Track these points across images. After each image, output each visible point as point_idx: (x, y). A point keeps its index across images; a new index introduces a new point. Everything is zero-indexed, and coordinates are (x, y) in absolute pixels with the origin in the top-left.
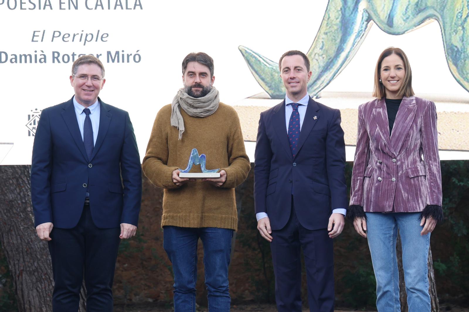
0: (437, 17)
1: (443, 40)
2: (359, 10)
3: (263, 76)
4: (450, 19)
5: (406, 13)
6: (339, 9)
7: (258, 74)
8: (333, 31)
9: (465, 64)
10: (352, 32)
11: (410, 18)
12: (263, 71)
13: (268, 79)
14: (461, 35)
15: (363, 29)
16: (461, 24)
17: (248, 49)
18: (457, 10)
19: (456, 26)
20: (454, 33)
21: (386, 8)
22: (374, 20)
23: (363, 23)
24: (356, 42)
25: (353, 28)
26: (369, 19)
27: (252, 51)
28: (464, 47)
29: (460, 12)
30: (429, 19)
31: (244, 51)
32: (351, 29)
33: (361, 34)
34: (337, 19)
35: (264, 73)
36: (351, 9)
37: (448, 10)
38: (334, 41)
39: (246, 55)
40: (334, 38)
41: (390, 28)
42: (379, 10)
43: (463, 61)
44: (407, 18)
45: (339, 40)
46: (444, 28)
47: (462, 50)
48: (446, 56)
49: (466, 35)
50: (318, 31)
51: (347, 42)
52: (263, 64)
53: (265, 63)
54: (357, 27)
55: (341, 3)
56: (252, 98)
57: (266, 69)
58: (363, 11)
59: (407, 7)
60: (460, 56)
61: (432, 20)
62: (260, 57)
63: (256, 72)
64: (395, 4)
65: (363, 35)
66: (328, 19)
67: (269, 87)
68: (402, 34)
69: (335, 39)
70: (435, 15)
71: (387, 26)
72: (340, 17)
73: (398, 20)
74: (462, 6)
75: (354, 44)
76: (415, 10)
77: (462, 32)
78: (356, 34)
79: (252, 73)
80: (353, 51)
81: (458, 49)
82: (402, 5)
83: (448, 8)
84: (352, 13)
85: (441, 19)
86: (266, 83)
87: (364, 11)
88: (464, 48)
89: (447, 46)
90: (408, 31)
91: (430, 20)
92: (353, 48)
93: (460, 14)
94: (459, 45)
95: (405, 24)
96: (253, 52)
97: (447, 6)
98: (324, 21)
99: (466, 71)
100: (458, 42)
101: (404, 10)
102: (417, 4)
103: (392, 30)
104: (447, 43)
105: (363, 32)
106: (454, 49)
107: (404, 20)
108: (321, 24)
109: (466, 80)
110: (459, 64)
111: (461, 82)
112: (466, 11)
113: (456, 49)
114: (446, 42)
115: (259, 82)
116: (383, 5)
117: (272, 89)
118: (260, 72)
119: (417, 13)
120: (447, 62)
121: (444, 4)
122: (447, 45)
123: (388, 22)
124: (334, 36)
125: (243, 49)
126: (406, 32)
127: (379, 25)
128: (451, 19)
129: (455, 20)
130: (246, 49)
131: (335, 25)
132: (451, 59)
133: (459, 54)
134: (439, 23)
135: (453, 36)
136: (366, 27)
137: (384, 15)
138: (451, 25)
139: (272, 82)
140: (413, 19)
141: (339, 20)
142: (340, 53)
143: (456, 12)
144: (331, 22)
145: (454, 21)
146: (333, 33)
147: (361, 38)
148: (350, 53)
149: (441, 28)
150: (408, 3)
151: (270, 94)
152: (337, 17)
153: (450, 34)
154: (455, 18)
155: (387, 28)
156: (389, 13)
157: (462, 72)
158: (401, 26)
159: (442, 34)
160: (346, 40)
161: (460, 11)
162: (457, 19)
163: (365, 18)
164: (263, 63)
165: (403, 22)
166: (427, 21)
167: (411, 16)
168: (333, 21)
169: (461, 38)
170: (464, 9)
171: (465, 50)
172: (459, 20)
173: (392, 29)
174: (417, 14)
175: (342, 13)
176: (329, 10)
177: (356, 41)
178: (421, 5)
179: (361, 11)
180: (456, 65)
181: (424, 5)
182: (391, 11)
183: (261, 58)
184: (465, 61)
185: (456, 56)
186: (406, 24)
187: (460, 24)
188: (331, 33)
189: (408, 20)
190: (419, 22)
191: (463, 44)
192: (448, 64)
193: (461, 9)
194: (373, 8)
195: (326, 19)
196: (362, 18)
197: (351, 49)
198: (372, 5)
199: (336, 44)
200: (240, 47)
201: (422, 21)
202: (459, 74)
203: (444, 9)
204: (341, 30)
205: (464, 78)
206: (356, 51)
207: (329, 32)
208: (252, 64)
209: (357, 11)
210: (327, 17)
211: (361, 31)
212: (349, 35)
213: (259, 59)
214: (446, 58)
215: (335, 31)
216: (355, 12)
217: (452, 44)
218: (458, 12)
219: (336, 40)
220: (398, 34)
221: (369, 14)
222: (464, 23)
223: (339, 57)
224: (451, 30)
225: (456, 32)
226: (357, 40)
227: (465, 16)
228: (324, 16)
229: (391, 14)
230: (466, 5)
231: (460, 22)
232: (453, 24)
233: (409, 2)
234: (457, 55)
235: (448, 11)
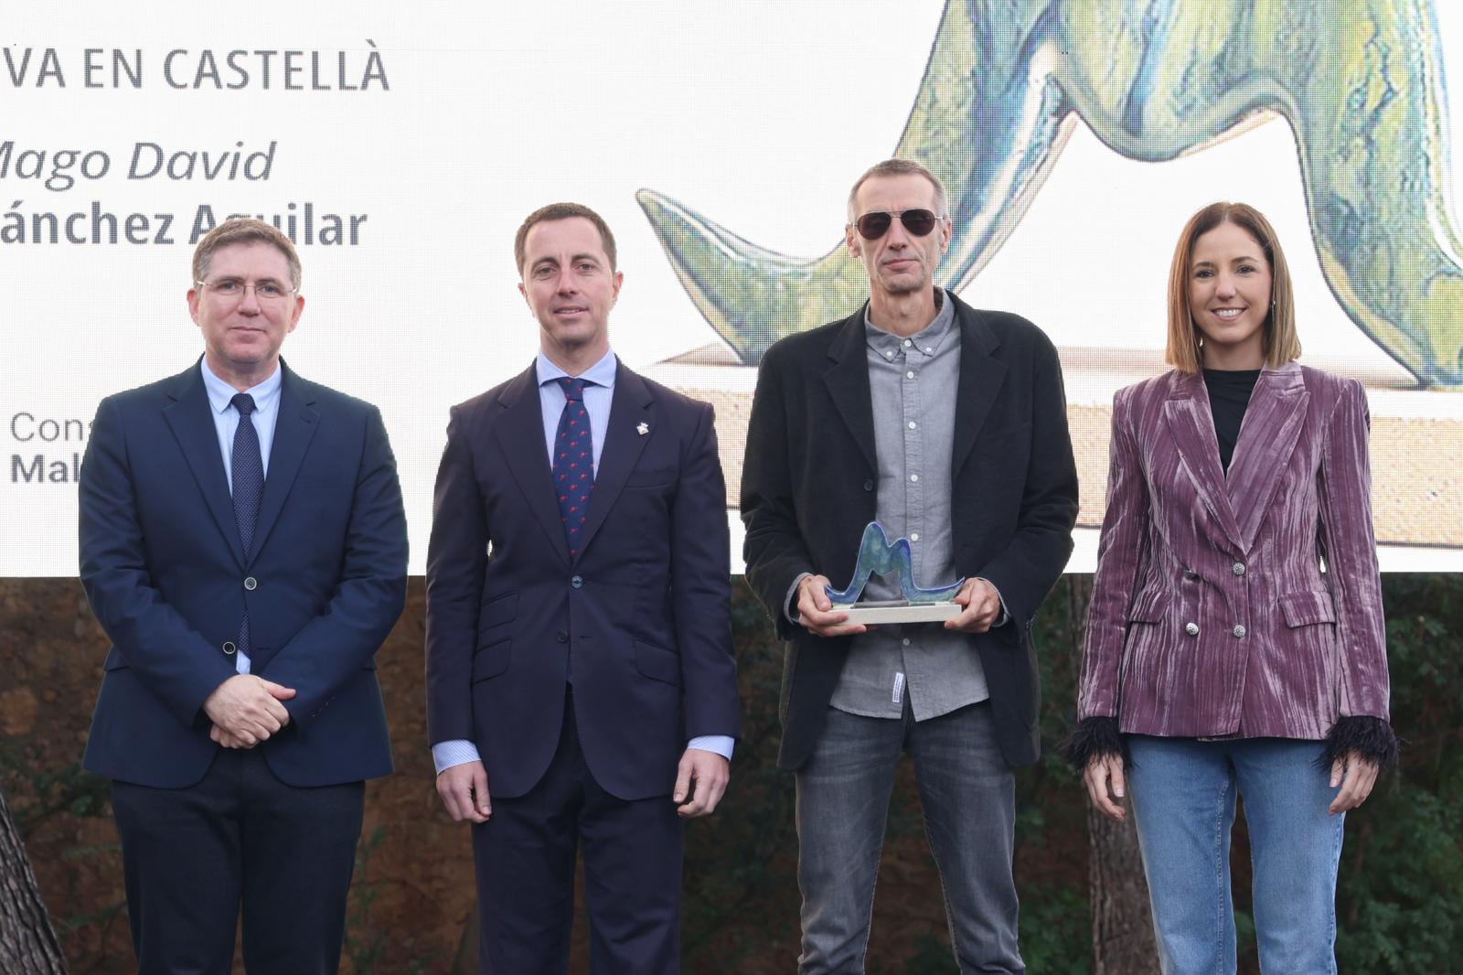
0: (1285, 104)
1: (1304, 180)
2: (1031, 78)
3: (717, 290)
4: (1327, 112)
5: (1184, 90)
6: (968, 74)
7: (699, 284)
8: (947, 145)
9: (1374, 258)
10: (1010, 150)
11: (1197, 105)
12: (717, 272)
13: (733, 301)
14: (1362, 164)
15: (1045, 139)
16: (1363, 130)
17: (668, 200)
18: (1351, 83)
19: (1344, 135)
20: (1340, 158)
21: (1118, 74)
22: (1079, 113)
23: (1045, 121)
24: (1020, 184)
25: (1013, 137)
26: (1063, 109)
27: (679, 206)
28: (1372, 204)
29: (1358, 91)
30: (1260, 112)
31: (653, 208)
32: (1004, 139)
33: (1037, 156)
34: (959, 106)
35: (719, 281)
36: (1007, 73)
37: (1320, 81)
38: (949, 177)
39: (659, 220)
40: (948, 168)
41: (1129, 138)
42: (1097, 77)
43: (1367, 249)
44: (1189, 108)
45: (964, 176)
46: (1306, 140)
47: (1364, 214)
48: (1312, 232)
49: (1377, 165)
50: (899, 145)
51: (992, 182)
52: (716, 252)
53: (725, 249)
54: (1024, 135)
55: (973, 54)
56: (680, 362)
57: (728, 266)
58: (1043, 82)
59: (1188, 72)
60: (1359, 232)
61: (1268, 114)
62: (706, 227)
63: (694, 277)
64: (1149, 60)
65: (1044, 160)
66: (931, 106)
67: (737, 326)
68: (1172, 158)
69: (951, 172)
70: (1277, 100)
71: (1122, 132)
72: (970, 100)
73: (1158, 112)
74: (1365, 70)
75: (1013, 189)
76: (1215, 79)
77: (1365, 154)
78: (1021, 156)
79: (681, 280)
80: (1013, 211)
81: (1352, 210)
82: (1171, 65)
83: (1322, 76)
84: (1008, 88)
85: (1296, 112)
86: (727, 314)
87: (1048, 83)
88: (1372, 208)
89: (1315, 201)
90: (1191, 150)
91: (1262, 115)
92: (1013, 201)
93: (1357, 97)
94: (1355, 197)
95: (1180, 125)
96: (686, 211)
97: (1318, 69)
98: (917, 111)
99: (1377, 284)
100: (1351, 187)
101: (1179, 79)
102: (1220, 61)
103: (1138, 145)
104: (1318, 189)
105: (1046, 151)
106: (1339, 211)
107: (1177, 114)
108: (909, 121)
109: (1378, 311)
110: (1356, 258)
111: (1363, 317)
112: (1378, 86)
113: (1345, 211)
114: (1313, 187)
115: (703, 308)
116: (1109, 62)
117: (746, 334)
118: (707, 277)
119: (1219, 90)
120: (1318, 252)
121: (1309, 64)
122: (1315, 195)
123: (1125, 117)
124: (950, 164)
125: (652, 201)
126: (1184, 153)
127: (1096, 127)
128: (1331, 112)
129: (1344, 116)
130: (662, 202)
131: (951, 124)
132: (1328, 244)
133: (1353, 228)
134: (1291, 125)
135: (1335, 166)
136: (1055, 132)
137: (1111, 96)
138: (1329, 132)
139: (747, 309)
140: (1206, 109)
141: (965, 109)
142: (970, 219)
143: (1348, 91)
144: (941, 117)
145: (1340, 119)
146: (946, 150)
147: (1037, 170)
148: (1002, 218)
149: (1297, 141)
150: (1189, 58)
151: (741, 350)
152: (959, 100)
153: (1327, 161)
154: (1343, 108)
155: (1122, 137)
156: (1128, 89)
157: (1366, 285)
158: (1169, 131)
159: (1301, 161)
160: (989, 175)
161: (1359, 85)
162: (1348, 113)
163: (1051, 105)
164: (718, 249)
165: (1174, 120)
166: (1253, 118)
167: (1201, 101)
168: (946, 111)
169: (1362, 174)
170: (1373, 81)
171: (1375, 215)
172: (1355, 114)
173: (1137, 141)
174: (1221, 95)
175: (975, 86)
176: (934, 77)
177: (1020, 179)
178: (1233, 66)
179: (1037, 81)
180: (1345, 261)
181: (1241, 64)
182: (1136, 81)
183: (710, 230)
184: (1374, 248)
185: (1344, 231)
186: (1185, 125)
187: (1358, 130)
188: (939, 152)
189: (1190, 114)
190: (1227, 121)
191: (1368, 195)
192: (1319, 257)
193: (1363, 81)
194: (1077, 73)
195: (925, 106)
196: (1043, 104)
197: (1006, 202)
198: (1075, 64)
199: (957, 186)
200: (641, 195)
201: (1238, 117)
202: (1356, 291)
203: (1308, 76)
204: (973, 140)
205: (1370, 305)
206: (1021, 213)
207: (934, 149)
208: (679, 249)
209: (1025, 80)
210: (928, 100)
211: (1039, 144)
212: (1000, 159)
213: (705, 233)
214: (1314, 239)
215: (952, 145)
216: (1019, 85)
217: (1332, 194)
218: (1352, 88)
219: (955, 176)
220: (1159, 158)
221: (1062, 91)
222: (1372, 126)
223: (966, 231)
224: (1329, 147)
225: (1346, 154)
226: (1027, 175)
227: (1376, 104)
228: (918, 97)
229: (1135, 94)
230: (1379, 65)
231: (1358, 123)
232: (1337, 127)
233: (1194, 52)
234: (1350, 231)
235: (1318, 87)
